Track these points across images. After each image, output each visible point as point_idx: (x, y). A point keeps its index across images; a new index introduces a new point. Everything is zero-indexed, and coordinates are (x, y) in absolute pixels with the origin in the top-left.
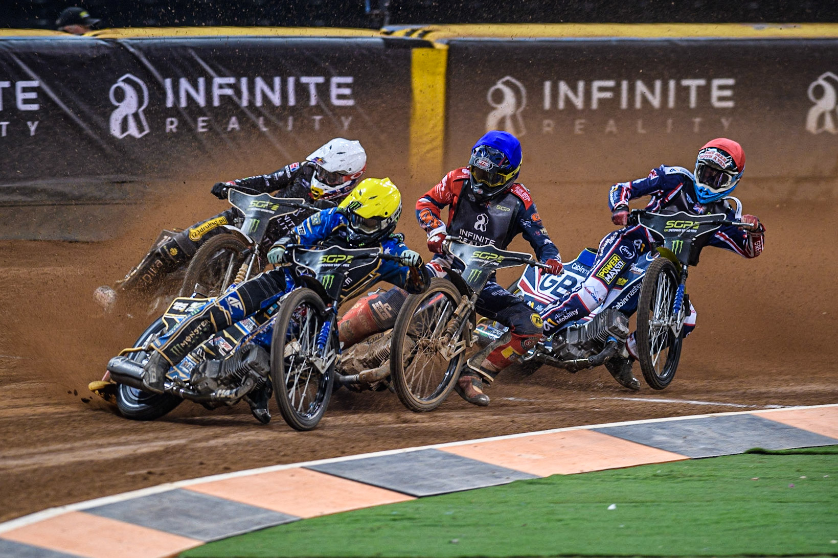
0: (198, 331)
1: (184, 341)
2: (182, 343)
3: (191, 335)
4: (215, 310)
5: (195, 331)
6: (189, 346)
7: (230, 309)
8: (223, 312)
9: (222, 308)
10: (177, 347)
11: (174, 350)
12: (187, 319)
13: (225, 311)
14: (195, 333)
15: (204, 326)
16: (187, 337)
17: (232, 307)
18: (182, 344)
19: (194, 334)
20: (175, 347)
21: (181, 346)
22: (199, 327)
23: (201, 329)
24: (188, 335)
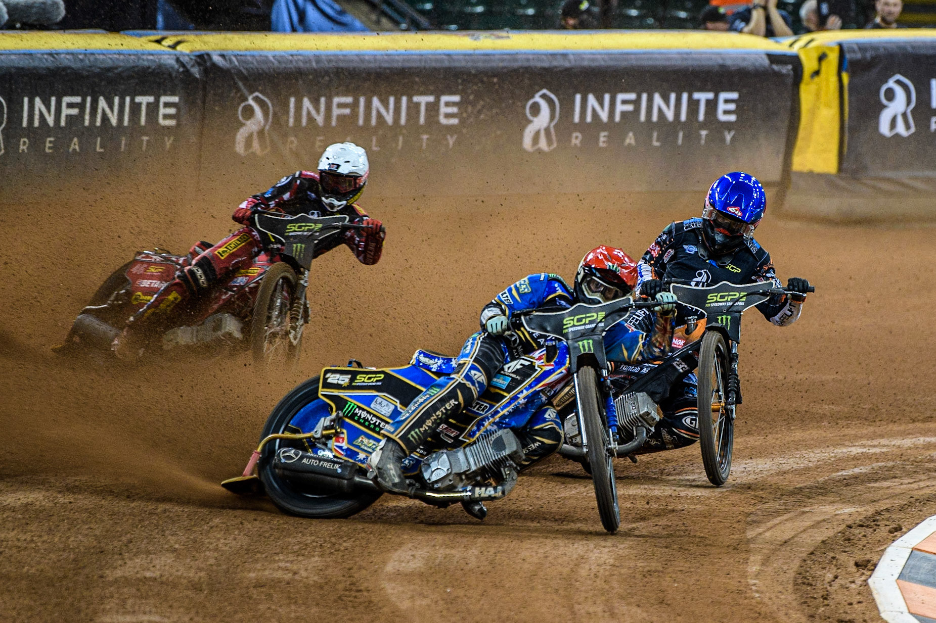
0: (440, 414)
1: (424, 426)
2: (422, 427)
3: (432, 418)
4: (461, 386)
5: (437, 414)
6: (429, 431)
7: (477, 385)
8: (470, 388)
9: (469, 384)
10: (416, 433)
11: (412, 436)
12: (425, 401)
13: (472, 388)
14: (437, 416)
15: (448, 408)
16: (427, 421)
17: (479, 382)
18: (421, 429)
19: (435, 417)
20: (413, 433)
21: (420, 431)
22: (442, 409)
23: (444, 411)
24: (429, 418)
